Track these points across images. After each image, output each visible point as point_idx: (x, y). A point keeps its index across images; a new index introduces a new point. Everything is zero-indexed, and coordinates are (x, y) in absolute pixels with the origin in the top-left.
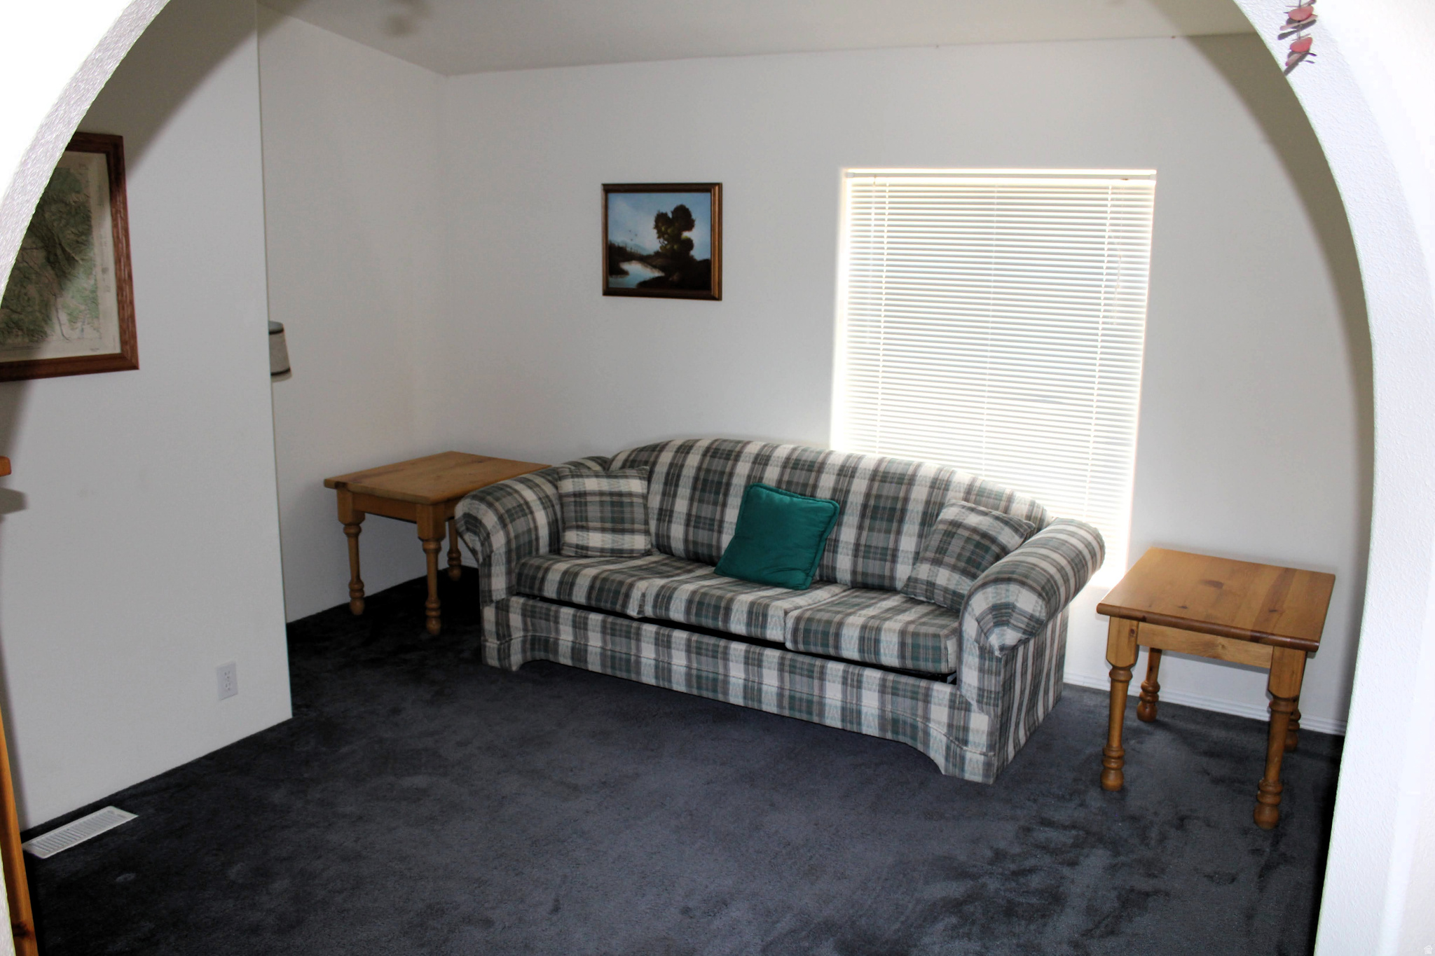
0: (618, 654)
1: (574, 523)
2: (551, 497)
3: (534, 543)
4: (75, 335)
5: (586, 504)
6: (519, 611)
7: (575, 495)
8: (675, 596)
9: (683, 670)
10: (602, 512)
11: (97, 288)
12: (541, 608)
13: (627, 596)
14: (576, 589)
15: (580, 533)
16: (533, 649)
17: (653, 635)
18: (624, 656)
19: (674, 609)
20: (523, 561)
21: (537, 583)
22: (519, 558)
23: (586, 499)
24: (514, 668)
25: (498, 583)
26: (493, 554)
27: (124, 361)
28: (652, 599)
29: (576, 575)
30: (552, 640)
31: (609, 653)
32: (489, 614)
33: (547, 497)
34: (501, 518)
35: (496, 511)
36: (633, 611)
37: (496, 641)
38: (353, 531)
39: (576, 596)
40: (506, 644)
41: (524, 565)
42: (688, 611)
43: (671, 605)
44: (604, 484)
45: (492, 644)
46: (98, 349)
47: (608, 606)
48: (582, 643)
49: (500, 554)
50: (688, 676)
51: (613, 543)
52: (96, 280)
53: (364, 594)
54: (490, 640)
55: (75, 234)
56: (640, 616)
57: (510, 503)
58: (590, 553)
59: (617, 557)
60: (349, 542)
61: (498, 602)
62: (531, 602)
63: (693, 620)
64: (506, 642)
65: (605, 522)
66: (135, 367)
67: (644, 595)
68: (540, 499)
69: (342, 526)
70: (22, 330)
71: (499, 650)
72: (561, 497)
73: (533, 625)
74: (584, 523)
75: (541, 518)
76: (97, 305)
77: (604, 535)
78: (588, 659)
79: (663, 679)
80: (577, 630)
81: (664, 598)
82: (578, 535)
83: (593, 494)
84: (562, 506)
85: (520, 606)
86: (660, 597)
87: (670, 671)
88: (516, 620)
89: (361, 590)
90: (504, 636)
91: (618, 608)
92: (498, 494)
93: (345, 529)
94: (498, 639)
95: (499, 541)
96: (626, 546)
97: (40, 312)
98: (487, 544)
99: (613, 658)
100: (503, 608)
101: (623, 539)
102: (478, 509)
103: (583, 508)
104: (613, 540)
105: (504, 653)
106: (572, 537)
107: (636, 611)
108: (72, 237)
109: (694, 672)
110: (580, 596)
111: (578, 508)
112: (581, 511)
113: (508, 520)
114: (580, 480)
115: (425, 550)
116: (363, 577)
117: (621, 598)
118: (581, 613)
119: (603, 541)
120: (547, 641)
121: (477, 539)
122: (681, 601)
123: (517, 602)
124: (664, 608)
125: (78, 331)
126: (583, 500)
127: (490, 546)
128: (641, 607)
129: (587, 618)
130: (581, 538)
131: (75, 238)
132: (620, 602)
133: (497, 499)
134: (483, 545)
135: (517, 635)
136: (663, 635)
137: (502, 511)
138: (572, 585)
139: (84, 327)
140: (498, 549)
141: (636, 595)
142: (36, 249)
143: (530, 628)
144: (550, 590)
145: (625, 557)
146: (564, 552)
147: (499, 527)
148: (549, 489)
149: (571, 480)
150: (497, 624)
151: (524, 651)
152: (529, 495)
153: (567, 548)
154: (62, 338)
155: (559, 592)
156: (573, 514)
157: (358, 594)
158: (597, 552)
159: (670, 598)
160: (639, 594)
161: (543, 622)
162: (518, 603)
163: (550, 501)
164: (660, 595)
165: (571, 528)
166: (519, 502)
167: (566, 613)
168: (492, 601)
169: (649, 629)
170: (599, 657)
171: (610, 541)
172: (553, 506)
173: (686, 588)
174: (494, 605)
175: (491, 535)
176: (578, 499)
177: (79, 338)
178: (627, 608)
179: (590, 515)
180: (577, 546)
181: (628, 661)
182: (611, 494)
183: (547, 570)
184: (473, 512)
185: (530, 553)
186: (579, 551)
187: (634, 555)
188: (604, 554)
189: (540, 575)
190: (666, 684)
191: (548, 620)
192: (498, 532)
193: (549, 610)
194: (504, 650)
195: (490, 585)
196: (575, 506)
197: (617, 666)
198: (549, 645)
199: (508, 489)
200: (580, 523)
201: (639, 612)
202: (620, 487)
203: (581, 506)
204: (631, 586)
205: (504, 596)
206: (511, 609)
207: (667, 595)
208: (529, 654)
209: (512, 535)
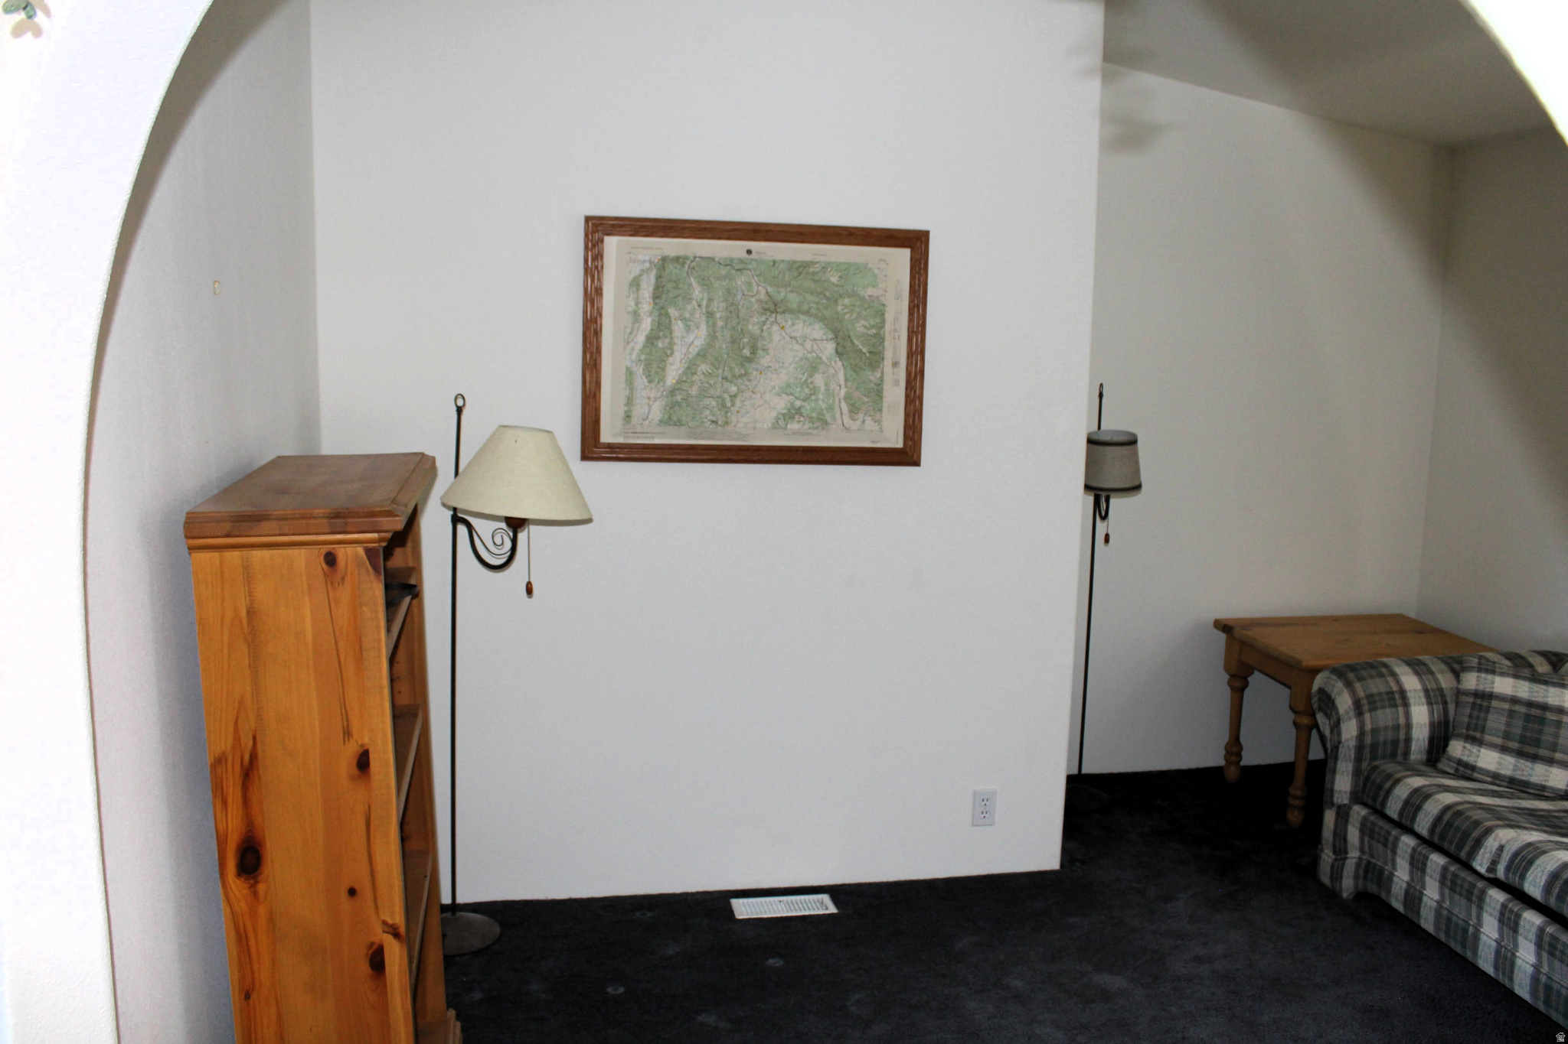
0: (1454, 918)
1: (1464, 731)
2: (1445, 692)
3: (1402, 745)
4: (855, 426)
5: (1488, 710)
6: (1358, 825)
7: (1477, 694)
8: (1538, 862)
9: (1530, 970)
10: (1508, 724)
11: (882, 381)
12: (1381, 828)
13: (1478, 843)
14: (1420, 816)
15: (1468, 746)
16: (1365, 878)
17: (1499, 907)
18: (1461, 922)
19: (1530, 879)
20: (1376, 763)
21: (1382, 794)
22: (1373, 757)
23: (1490, 703)
24: (1345, 895)
25: (1342, 783)
26: (1341, 745)
27: (907, 455)
28: (1508, 858)
29: (1428, 796)
30: (1386, 873)
31: (1445, 912)
32: (1329, 817)
33: (1441, 690)
34: (1357, 705)
35: (1353, 693)
36: (1481, 865)
37: (1331, 854)
38: (1238, 684)
39: (1419, 825)
40: (1341, 862)
41: (1376, 768)
42: (1548, 888)
43: (1529, 873)
44: (1523, 689)
45: (1327, 856)
46: (879, 442)
47: (1452, 849)
48: (1418, 888)
49: (1349, 747)
50: (1535, 979)
51: (1514, 770)
52: (882, 373)
53: (1240, 761)
54: (1326, 851)
55: (865, 327)
56: (1491, 876)
57: (1376, 686)
58: (1476, 775)
59: (1517, 790)
60: (1232, 698)
61: (1339, 807)
62: (1372, 818)
63: (1552, 902)
64: (1341, 859)
65: (1509, 740)
66: (917, 464)
67: (1501, 848)
68: (1426, 691)
69: (1227, 677)
70: (803, 416)
71: (1332, 866)
72: (1459, 693)
73: (1370, 847)
74: (1478, 735)
75: (1421, 716)
76: (881, 398)
77: (1503, 756)
78: (1421, 913)
79: (1503, 974)
80: (1414, 869)
81: (1524, 859)
82: (1464, 747)
83: (1502, 698)
84: (1457, 704)
85: (1360, 819)
86: (1519, 858)
87: (1513, 964)
88: (1353, 834)
89: (1239, 755)
90: (1340, 850)
91: (1463, 855)
92: (1364, 673)
93: (1229, 683)
94: (1334, 853)
95: (1349, 730)
96: (1535, 779)
97: (823, 401)
98: (1335, 731)
99: (1449, 920)
100: (1343, 814)
101: (1533, 769)
102: (1334, 686)
103: (1482, 715)
104: (1515, 766)
105: (1337, 873)
106: (1457, 748)
107: (1486, 866)
108: (862, 329)
109: (1543, 978)
110: (1423, 825)
111: (1475, 713)
112: (1478, 718)
113: (1366, 707)
114: (1490, 677)
115: (1295, 724)
116: (1242, 740)
117: (1470, 843)
118: (1423, 849)
119: (1500, 764)
120: (1381, 871)
121: (1328, 723)
122: (1543, 872)
123: (1359, 812)
124: (1518, 874)
125: (858, 422)
126: (1485, 704)
127: (1339, 734)
128: (1494, 863)
129: (1427, 858)
130: (1467, 752)
131: (865, 331)
132: (1467, 848)
133: (1360, 679)
134: (1332, 731)
135: (1354, 854)
136: (1511, 911)
137: (1361, 694)
138: (1418, 808)
139: (865, 418)
140: (1347, 740)
141: (1491, 844)
142: (827, 340)
143: (1367, 850)
144: (1393, 809)
145: (1529, 793)
146: (1440, 765)
147: (1352, 714)
148: (1446, 681)
149: (1476, 674)
150: (1335, 833)
151: (1356, 877)
152: (1411, 682)
153: (1446, 761)
154: (842, 427)
155: (1401, 813)
156: (1466, 720)
157: (1233, 758)
158: (1488, 776)
159: (1531, 863)
160: (1496, 845)
161: (1381, 847)
162: (1359, 814)
163: (1443, 696)
164: (1519, 855)
165: (1458, 736)
166: (1391, 687)
167: (1407, 842)
168: (1332, 804)
169: (1497, 896)
170: (1433, 913)
171: (1511, 767)
172: (1445, 703)
173: (1560, 856)
174: (1335, 809)
175: (1341, 722)
176: (1479, 701)
177: (859, 429)
178: (1474, 859)
179: (1490, 724)
180: (1460, 762)
181: (1465, 931)
182: (1530, 704)
183: (1397, 781)
184: (1328, 689)
185: (1394, 755)
186: (1462, 769)
187: (1546, 794)
188: (1498, 782)
189: (1387, 786)
190: (1506, 980)
191: (1385, 845)
192: (1350, 719)
193: (1388, 833)
194: (1338, 868)
195: (1333, 782)
196: (1472, 708)
197: (1452, 934)
198: (1383, 879)
199: (1384, 670)
200: (1471, 733)
201: (1489, 870)
202: (1547, 697)
203: (1480, 711)
204: (1488, 831)
205: (1346, 801)
206: (1351, 820)
207: (1529, 857)
208: (1360, 882)
209: (1368, 727)
